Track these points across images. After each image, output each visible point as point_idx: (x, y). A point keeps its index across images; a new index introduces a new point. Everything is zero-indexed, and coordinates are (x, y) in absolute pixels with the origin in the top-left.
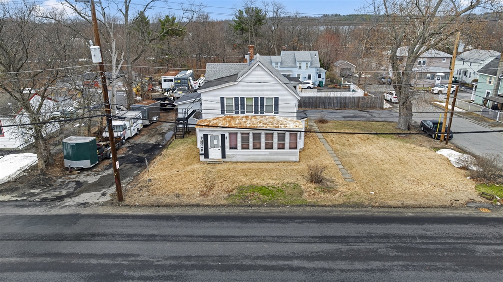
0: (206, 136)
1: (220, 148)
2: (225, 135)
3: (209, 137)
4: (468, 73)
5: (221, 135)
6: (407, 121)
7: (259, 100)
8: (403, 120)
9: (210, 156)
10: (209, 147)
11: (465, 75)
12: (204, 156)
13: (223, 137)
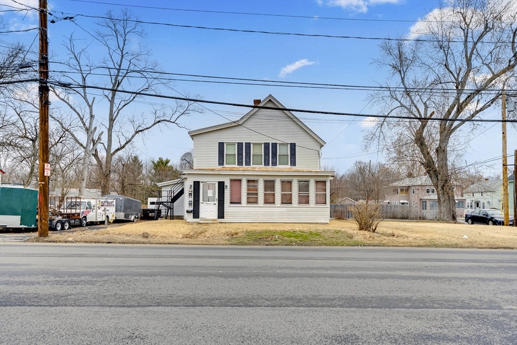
0: (197, 184)
1: (217, 202)
2: (224, 182)
3: (201, 185)
4: (481, 205)
5: (219, 183)
6: (450, 209)
7: (271, 147)
8: (445, 208)
9: (201, 216)
10: (201, 200)
11: (478, 206)
12: (192, 215)
13: (221, 185)
